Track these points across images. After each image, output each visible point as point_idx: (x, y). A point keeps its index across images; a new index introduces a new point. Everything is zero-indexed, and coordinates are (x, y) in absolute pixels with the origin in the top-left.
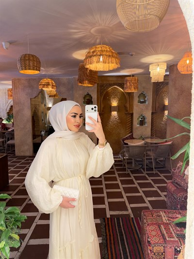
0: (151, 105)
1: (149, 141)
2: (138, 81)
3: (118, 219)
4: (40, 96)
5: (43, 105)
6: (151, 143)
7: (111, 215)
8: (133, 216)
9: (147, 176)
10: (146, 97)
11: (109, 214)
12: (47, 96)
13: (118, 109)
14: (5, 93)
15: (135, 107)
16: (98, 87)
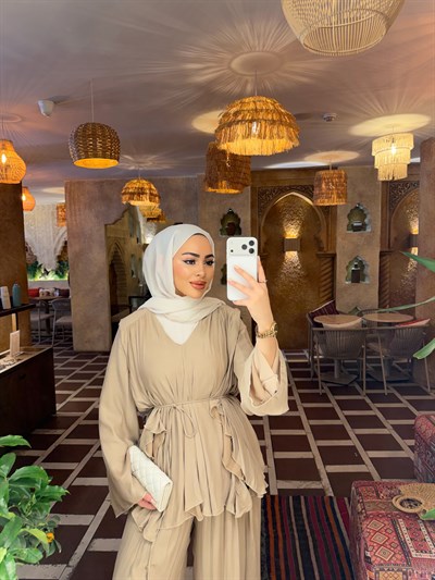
0: (379, 233)
1: (374, 318)
2: (346, 178)
3: (297, 499)
4: (126, 218)
6: (379, 324)
7: (279, 490)
8: (330, 493)
9: (368, 401)
10: (365, 216)
11: (275, 487)
13: (301, 245)
15: (339, 240)
16: (252, 195)
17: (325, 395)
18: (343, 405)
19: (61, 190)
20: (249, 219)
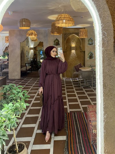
2: (87, 31)
3: (75, 114)
7: (70, 111)
8: (83, 112)
9: (93, 90)
10: (93, 41)
12: (30, 41)
13: (76, 48)
14: (3, 39)
15: (86, 47)
17: (82, 89)
18: (86, 91)
19: (8, 32)
20: (62, 41)
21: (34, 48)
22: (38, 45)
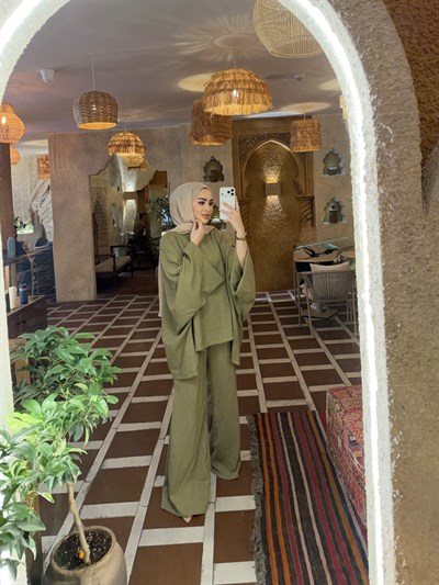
2: (319, 127)
3: (284, 416)
4: (107, 169)
5: (115, 189)
7: (268, 409)
8: (313, 408)
9: (348, 331)
10: (340, 160)
11: (264, 406)
12: (122, 169)
13: (281, 188)
14: (30, 165)
15: (317, 184)
16: (233, 144)
17: (307, 328)
18: (324, 336)
19: (45, 143)
20: (231, 166)
21: (138, 192)
22: (151, 183)
